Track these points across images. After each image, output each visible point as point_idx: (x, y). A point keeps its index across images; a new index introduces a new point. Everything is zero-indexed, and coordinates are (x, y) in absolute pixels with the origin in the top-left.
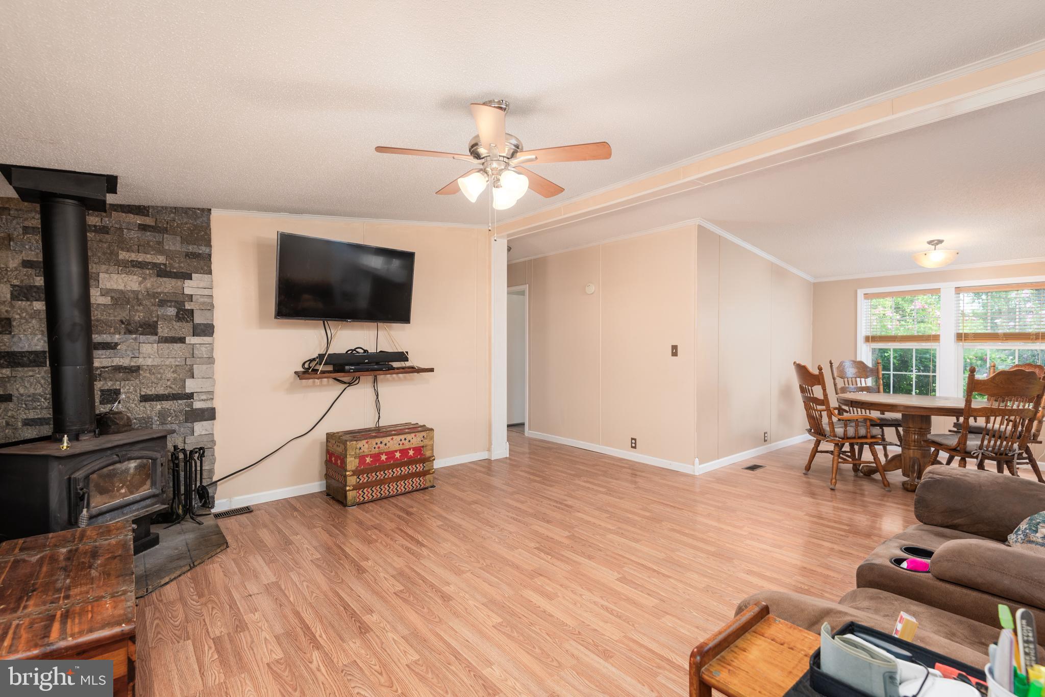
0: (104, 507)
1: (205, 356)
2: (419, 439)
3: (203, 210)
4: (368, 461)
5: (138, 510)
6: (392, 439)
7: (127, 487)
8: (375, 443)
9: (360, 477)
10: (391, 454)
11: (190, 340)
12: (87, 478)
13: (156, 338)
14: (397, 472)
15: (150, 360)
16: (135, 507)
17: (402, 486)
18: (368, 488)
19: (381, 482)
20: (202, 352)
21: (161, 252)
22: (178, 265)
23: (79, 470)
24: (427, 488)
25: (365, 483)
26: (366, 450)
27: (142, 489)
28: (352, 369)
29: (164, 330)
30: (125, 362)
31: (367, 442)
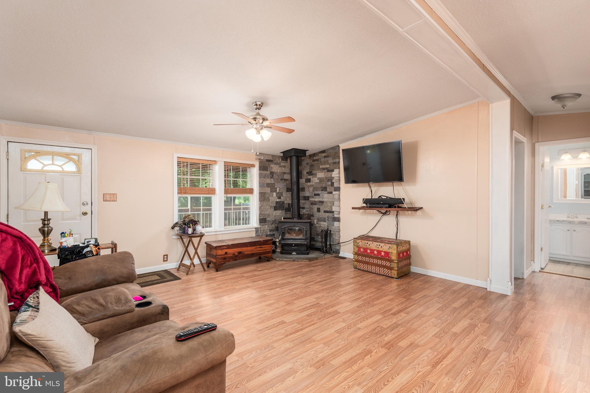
0: (289, 237)
1: (337, 198)
2: (387, 248)
3: (337, 146)
4: (361, 250)
5: (299, 242)
6: (373, 243)
7: (296, 234)
8: (364, 243)
9: (359, 256)
10: (372, 251)
11: (334, 193)
12: (284, 228)
13: (327, 192)
14: (376, 261)
15: (326, 199)
16: (299, 241)
17: (377, 270)
18: (362, 263)
19: (367, 263)
20: (336, 197)
21: (328, 164)
22: (332, 168)
23: (284, 226)
24: (393, 278)
25: (361, 260)
26: (361, 245)
27: (300, 236)
28: (369, 206)
29: (328, 190)
30: (321, 200)
31: (361, 241)
